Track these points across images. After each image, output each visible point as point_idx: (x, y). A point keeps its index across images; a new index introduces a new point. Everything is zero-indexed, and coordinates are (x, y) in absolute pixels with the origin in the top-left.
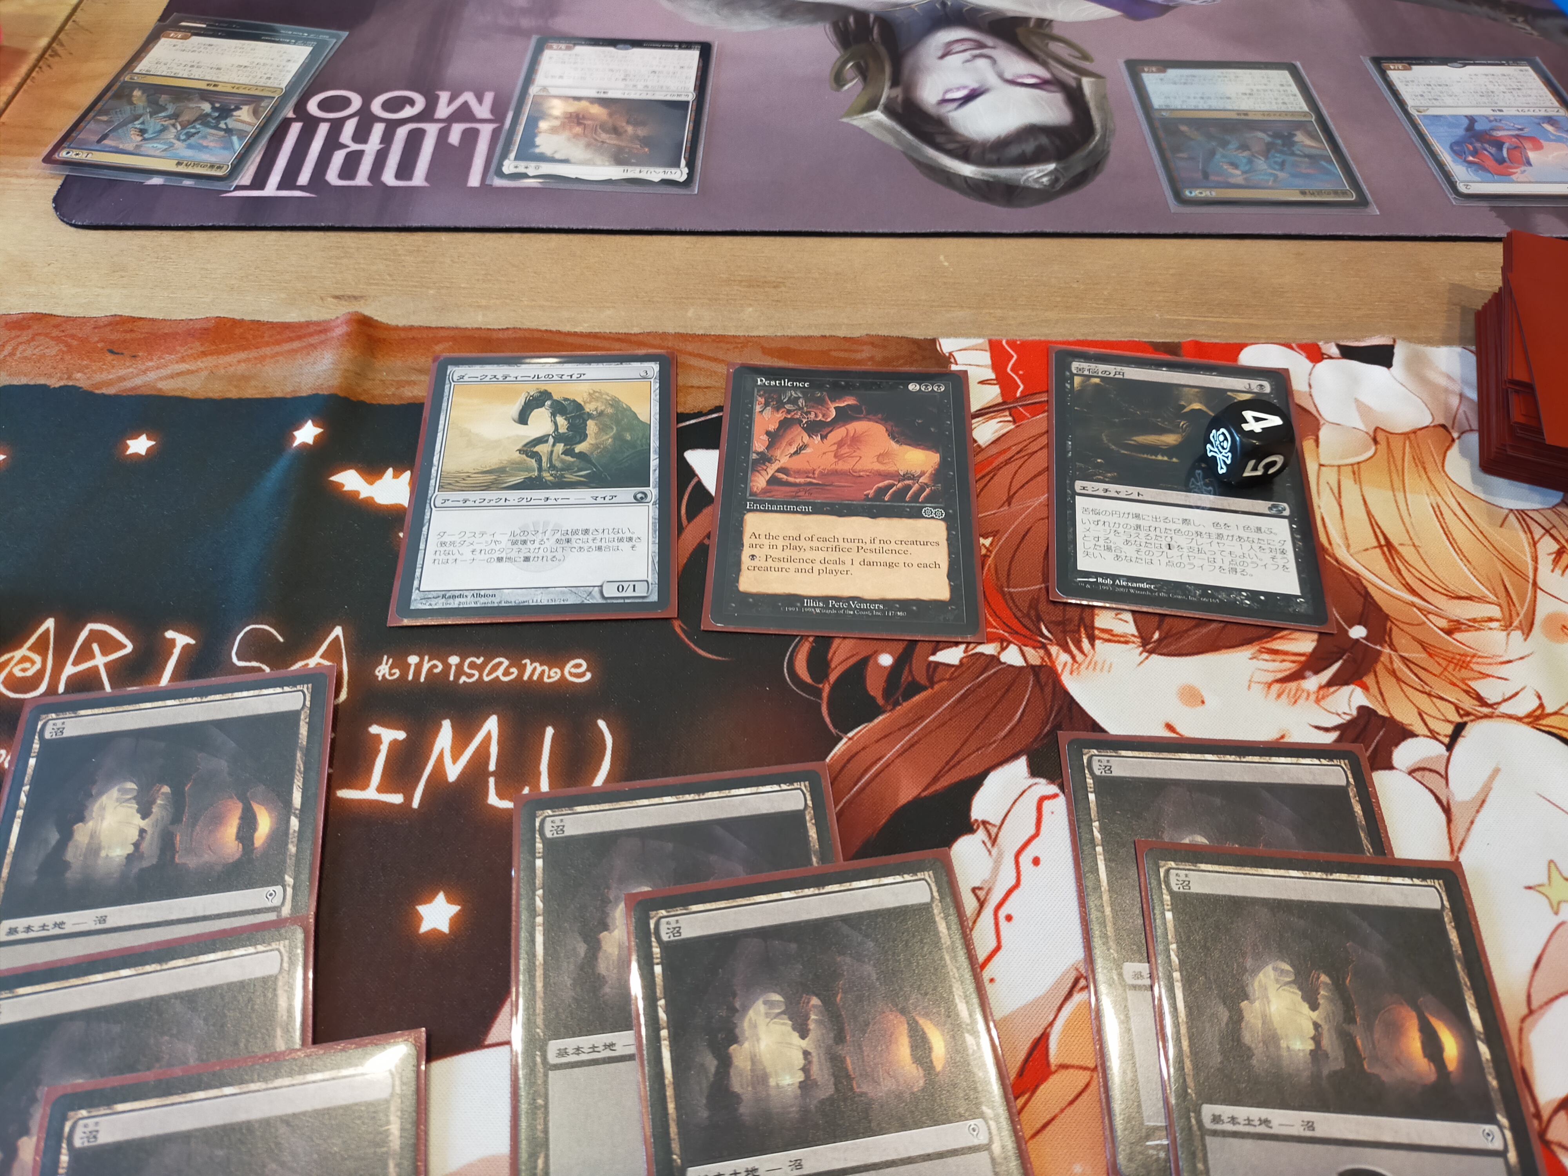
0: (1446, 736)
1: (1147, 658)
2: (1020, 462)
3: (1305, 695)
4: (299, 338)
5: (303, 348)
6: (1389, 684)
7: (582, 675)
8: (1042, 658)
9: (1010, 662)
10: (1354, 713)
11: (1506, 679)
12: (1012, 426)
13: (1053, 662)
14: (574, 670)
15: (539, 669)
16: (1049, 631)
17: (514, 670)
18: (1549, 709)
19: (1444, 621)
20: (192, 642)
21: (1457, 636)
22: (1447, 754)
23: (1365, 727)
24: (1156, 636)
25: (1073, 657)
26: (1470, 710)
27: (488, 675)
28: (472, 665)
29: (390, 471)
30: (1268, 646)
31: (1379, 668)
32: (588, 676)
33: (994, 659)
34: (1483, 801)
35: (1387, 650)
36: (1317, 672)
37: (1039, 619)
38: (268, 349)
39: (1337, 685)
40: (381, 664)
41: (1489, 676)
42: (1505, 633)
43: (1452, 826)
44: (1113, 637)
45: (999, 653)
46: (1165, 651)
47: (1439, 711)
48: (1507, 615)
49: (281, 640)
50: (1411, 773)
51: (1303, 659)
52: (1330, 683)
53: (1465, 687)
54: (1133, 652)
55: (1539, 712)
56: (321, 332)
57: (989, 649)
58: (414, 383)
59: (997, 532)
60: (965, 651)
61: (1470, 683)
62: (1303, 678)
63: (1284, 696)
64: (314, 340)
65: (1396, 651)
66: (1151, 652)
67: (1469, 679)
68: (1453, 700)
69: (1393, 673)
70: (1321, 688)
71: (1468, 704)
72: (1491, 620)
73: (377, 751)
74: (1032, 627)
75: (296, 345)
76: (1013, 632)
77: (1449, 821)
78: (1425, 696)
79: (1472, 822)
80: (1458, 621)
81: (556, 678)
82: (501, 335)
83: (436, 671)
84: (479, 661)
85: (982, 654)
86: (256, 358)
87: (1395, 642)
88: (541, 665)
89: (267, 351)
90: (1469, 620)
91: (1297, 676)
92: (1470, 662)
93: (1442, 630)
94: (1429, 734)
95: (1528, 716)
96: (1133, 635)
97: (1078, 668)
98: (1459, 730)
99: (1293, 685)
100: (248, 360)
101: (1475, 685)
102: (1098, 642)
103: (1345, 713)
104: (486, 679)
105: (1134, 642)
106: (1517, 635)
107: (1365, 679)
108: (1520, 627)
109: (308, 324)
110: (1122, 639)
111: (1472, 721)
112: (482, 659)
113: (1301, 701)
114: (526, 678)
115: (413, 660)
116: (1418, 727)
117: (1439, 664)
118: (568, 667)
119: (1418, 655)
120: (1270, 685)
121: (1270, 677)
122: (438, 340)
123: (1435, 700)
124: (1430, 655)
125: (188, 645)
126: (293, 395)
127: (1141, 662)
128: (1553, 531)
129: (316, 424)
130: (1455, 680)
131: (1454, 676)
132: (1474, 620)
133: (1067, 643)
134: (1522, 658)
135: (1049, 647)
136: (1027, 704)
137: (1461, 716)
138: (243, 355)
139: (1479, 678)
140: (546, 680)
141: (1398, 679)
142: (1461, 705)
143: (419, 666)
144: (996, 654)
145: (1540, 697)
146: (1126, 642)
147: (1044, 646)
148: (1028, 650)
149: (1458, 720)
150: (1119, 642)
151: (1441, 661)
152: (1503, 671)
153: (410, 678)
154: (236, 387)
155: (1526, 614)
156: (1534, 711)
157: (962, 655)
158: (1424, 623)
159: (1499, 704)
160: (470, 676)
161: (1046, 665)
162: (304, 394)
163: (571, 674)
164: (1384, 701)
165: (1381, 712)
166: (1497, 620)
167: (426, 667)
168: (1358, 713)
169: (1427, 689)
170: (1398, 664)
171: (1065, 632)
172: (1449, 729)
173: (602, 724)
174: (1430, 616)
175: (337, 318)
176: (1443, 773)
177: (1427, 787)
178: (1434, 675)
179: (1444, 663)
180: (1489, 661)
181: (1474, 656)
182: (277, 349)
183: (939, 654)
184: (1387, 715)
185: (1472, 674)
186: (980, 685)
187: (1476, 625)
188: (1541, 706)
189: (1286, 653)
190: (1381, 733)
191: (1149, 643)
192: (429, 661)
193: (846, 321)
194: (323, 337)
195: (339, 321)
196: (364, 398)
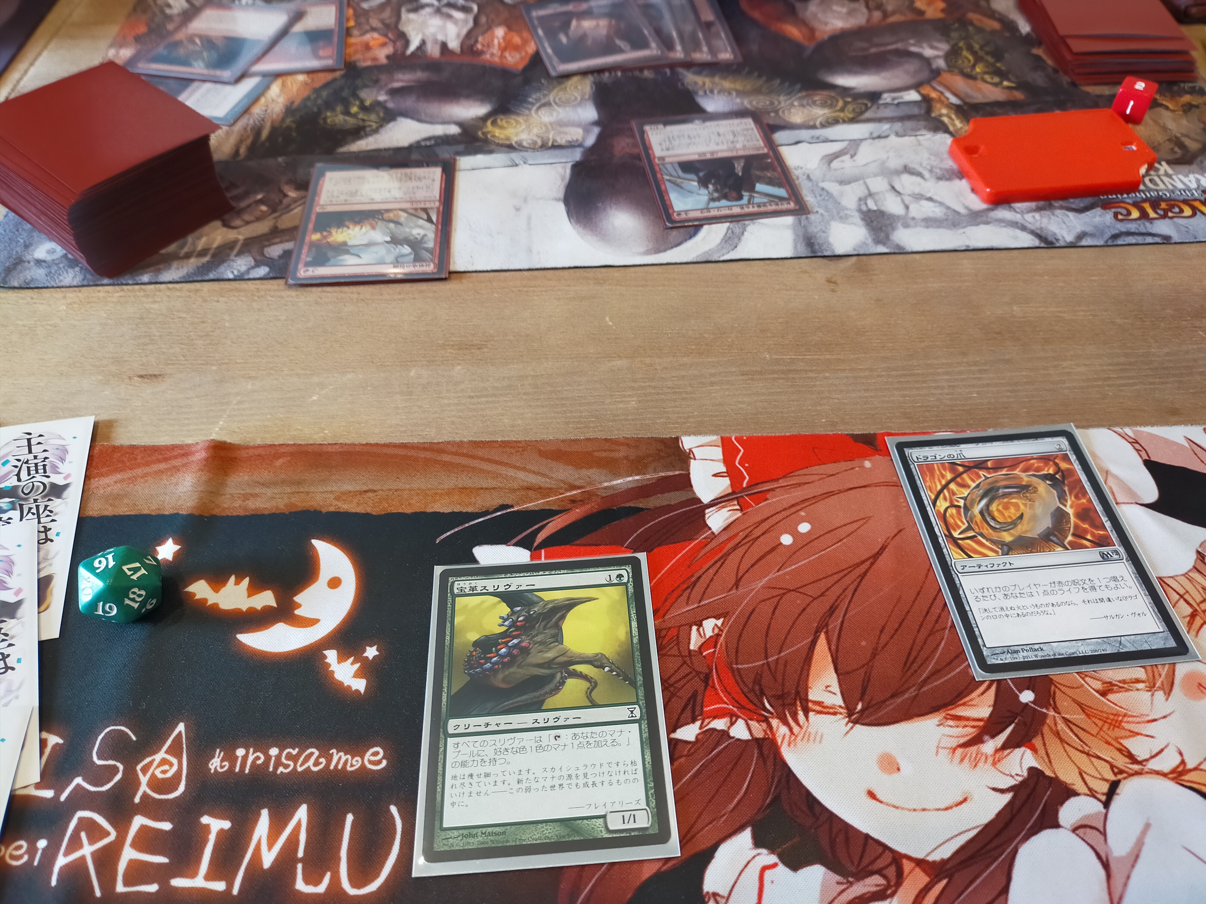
0: (1103, 794)
1: (852, 728)
2: (746, 547)
3: (983, 758)
4: (166, 460)
5: (167, 469)
6: (1054, 745)
7: (379, 762)
8: (765, 731)
9: (738, 736)
10: (1025, 774)
11: (1152, 737)
12: (739, 514)
13: (774, 735)
14: (373, 758)
15: (344, 758)
16: (771, 706)
17: (323, 760)
18: (1190, 765)
19: (1099, 683)
20: (61, 741)
21: (1111, 697)
22: (1104, 811)
23: (1034, 789)
24: (859, 707)
25: (791, 730)
26: (1123, 768)
27: (301, 766)
28: (289, 757)
29: (232, 579)
30: (953, 712)
31: (1046, 729)
32: (384, 763)
33: (724, 734)
34: (1137, 857)
35: (1052, 713)
36: (993, 736)
37: (762, 693)
38: (140, 470)
39: (1010, 748)
40: (213, 757)
41: (1138, 734)
42: (1150, 693)
43: (1112, 881)
45: (729, 728)
46: (867, 721)
47: (1097, 770)
49: (133, 738)
50: (1074, 830)
52: (1004, 747)
53: (1118, 746)
54: (840, 723)
56: (183, 455)
57: (719, 724)
58: (255, 496)
59: (727, 613)
60: (701, 728)
61: (1122, 741)
62: (982, 742)
63: (966, 760)
64: (177, 463)
65: (1059, 713)
66: (856, 722)
67: (1122, 738)
68: (1108, 759)
69: (1057, 734)
70: (997, 751)
71: (1121, 762)
72: (1138, 681)
73: (205, 841)
74: (756, 701)
75: (162, 466)
76: (741, 707)
77: (1109, 876)
78: (1085, 756)
79: (1128, 877)
81: (357, 767)
83: (259, 762)
84: (295, 752)
85: (714, 730)
86: (129, 479)
87: (1058, 704)
88: (345, 754)
89: (139, 471)
90: (1120, 682)
91: (976, 740)
92: (1121, 721)
93: (1097, 691)
94: (1089, 793)
95: (1173, 771)
96: (840, 707)
97: (795, 740)
98: (1114, 787)
99: (973, 749)
100: (122, 481)
101: (1125, 743)
102: (811, 714)
103: (1017, 775)
104: (300, 769)
105: (841, 713)
106: (1160, 695)
108: (1162, 688)
109: (174, 447)
110: (831, 711)
111: (1125, 778)
112: (297, 750)
113: (981, 764)
114: (332, 767)
115: (240, 752)
116: (1079, 786)
117: (1097, 725)
118: (368, 756)
119: (1078, 717)
120: (954, 750)
121: (954, 742)
122: (277, 456)
123: (1093, 759)
124: (1088, 715)
125: (57, 744)
126: (157, 512)
127: (847, 732)
129: (176, 541)
130: (1110, 740)
131: (1108, 735)
132: (1124, 682)
133: (786, 716)
134: (1165, 717)
135: (770, 720)
136: (752, 776)
137: (1115, 774)
138: (119, 476)
139: (1130, 736)
140: (349, 769)
141: (1062, 741)
142: (1115, 763)
143: (245, 758)
144: (726, 729)
145: (1181, 754)
146: (835, 714)
147: (766, 720)
148: (753, 724)
149: (1112, 778)
150: (829, 713)
151: (1097, 721)
152: (1149, 729)
153: (237, 770)
154: (111, 505)
155: (1167, 675)
156: (1178, 767)
157: (698, 731)
159: (1147, 760)
160: (286, 766)
161: (768, 738)
162: (167, 513)
163: (371, 762)
164: (1050, 761)
165: (1048, 773)
166: (1143, 682)
167: (251, 758)
168: (1029, 773)
169: (1087, 749)
170: (1061, 726)
171: (783, 705)
173: (393, 809)
175: (198, 444)
176: (1102, 829)
177: (1088, 844)
178: (1093, 735)
179: (1100, 723)
180: (1138, 719)
181: (1125, 715)
182: (147, 470)
184: (1053, 775)
185: (1123, 733)
186: (712, 760)
187: (1126, 686)
188: (1183, 762)
189: (967, 719)
190: (1048, 793)
191: (853, 714)
192: (254, 752)
194: (185, 460)
195: (199, 447)
196: (216, 512)
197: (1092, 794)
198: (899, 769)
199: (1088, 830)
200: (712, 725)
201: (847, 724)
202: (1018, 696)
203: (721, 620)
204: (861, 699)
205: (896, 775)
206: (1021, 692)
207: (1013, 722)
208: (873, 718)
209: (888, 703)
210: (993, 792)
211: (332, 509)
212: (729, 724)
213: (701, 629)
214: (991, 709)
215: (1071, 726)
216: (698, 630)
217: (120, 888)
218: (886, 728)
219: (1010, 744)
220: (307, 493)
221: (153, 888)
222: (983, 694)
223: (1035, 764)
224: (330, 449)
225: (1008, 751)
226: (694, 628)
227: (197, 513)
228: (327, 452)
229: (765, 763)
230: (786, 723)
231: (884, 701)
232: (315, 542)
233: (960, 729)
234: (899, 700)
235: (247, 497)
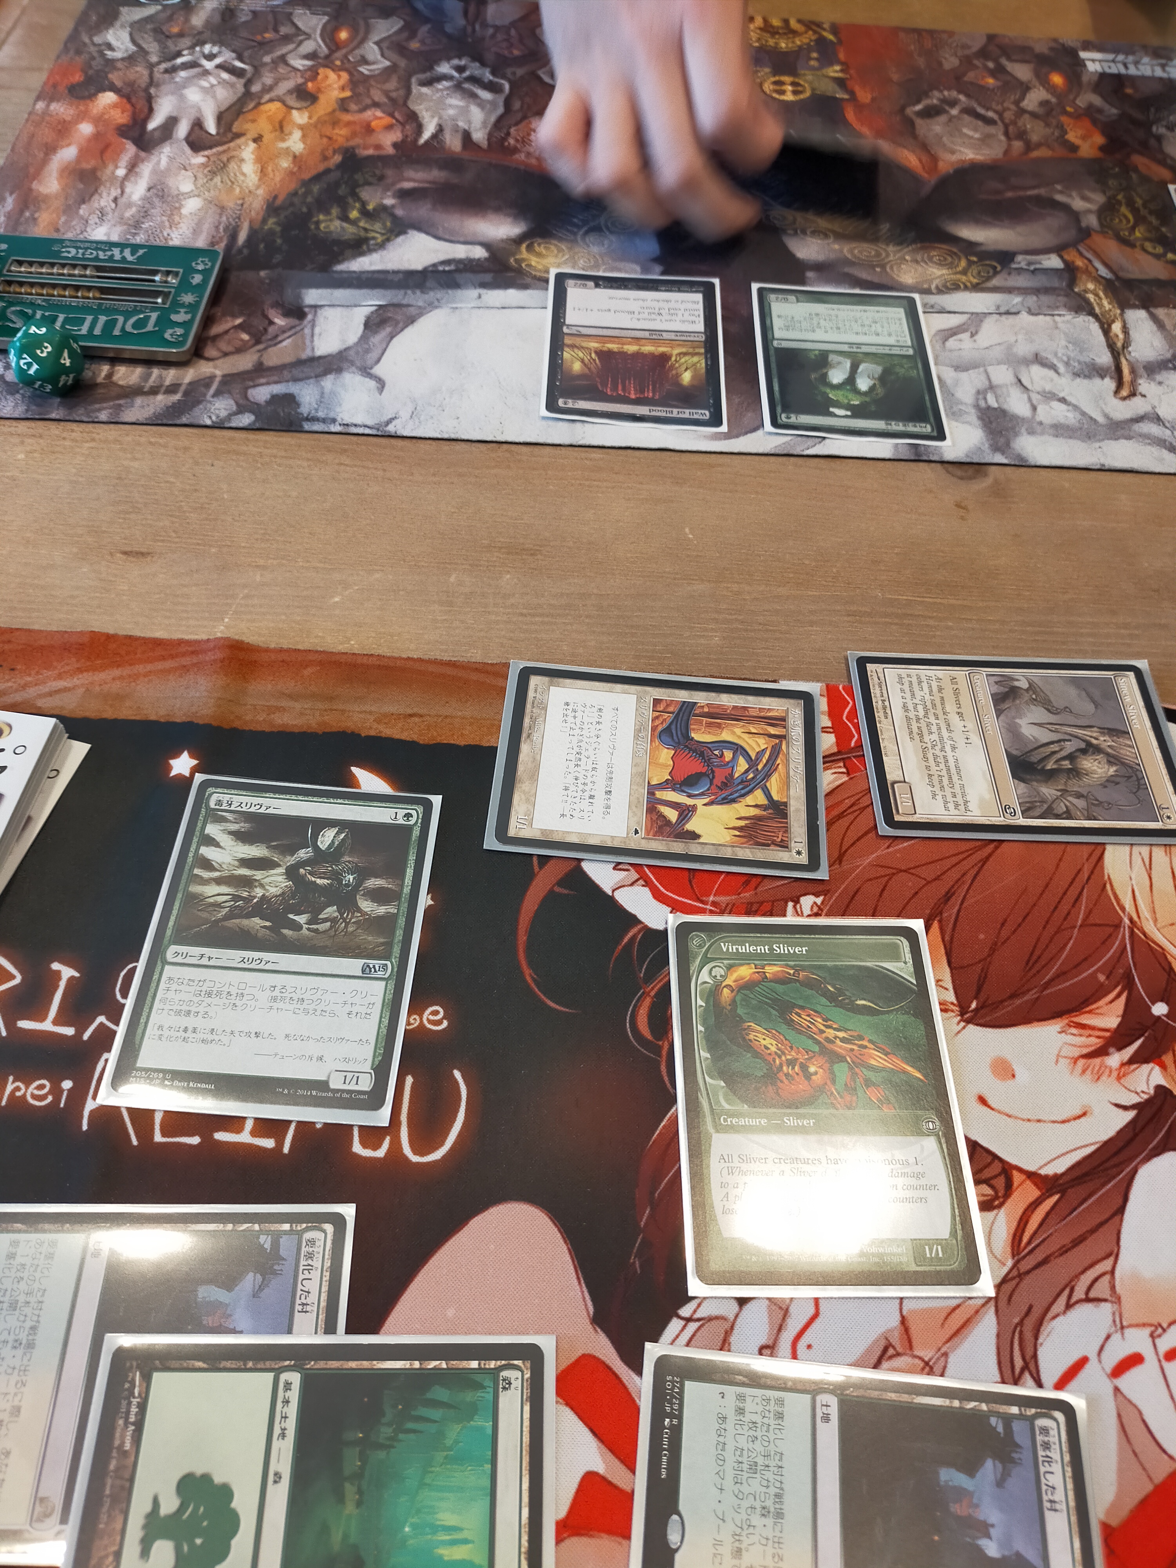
1: (964, 1028)
2: (852, 817)
3: (1107, 1072)
4: (172, 657)
5: (176, 669)
7: (439, 1023)
10: (1152, 1092)
12: (845, 778)
14: (431, 1017)
20: (77, 975)
23: (1160, 1109)
24: (974, 1005)
30: (1076, 1019)
32: (445, 1024)
36: (1120, 1049)
38: (141, 666)
39: (1137, 1062)
46: (982, 1021)
51: (1108, 1034)
52: (1132, 1061)
56: (193, 653)
58: (281, 709)
59: (828, 891)
62: (1107, 1054)
63: (1088, 1072)
64: (186, 661)
66: (968, 1021)
70: (1123, 1065)
75: (169, 664)
81: (415, 1027)
86: (130, 676)
89: (140, 668)
91: (1101, 1052)
96: (952, 1003)
99: (1097, 1061)
100: (121, 678)
107: (1164, 1058)
109: (179, 642)
113: (1104, 1078)
118: (427, 1015)
120: (1075, 1060)
122: (305, 665)
125: (72, 978)
126: (167, 719)
129: (192, 754)
138: (117, 672)
154: (111, 706)
162: (178, 721)
163: (429, 1021)
173: (457, 1074)
175: (213, 640)
182: (149, 667)
194: (194, 659)
196: (237, 724)
198: (1014, 1076)
201: (958, 1023)
202: (1150, 1008)
203: (821, 898)
204: (976, 998)
205: (1011, 1082)
206: (1153, 1004)
207: (1142, 1035)
208: (988, 1019)
210: (1115, 1109)
211: (372, 733)
214: (1119, 1019)
217: (158, 1138)
220: (343, 711)
221: (195, 1140)
222: (1111, 1002)
223: (1163, 1082)
224: (365, 661)
225: (1135, 1066)
227: (214, 723)
228: (362, 665)
231: (1002, 1002)
232: (354, 769)
233: (1083, 1039)
234: (1018, 1002)
235: (272, 710)
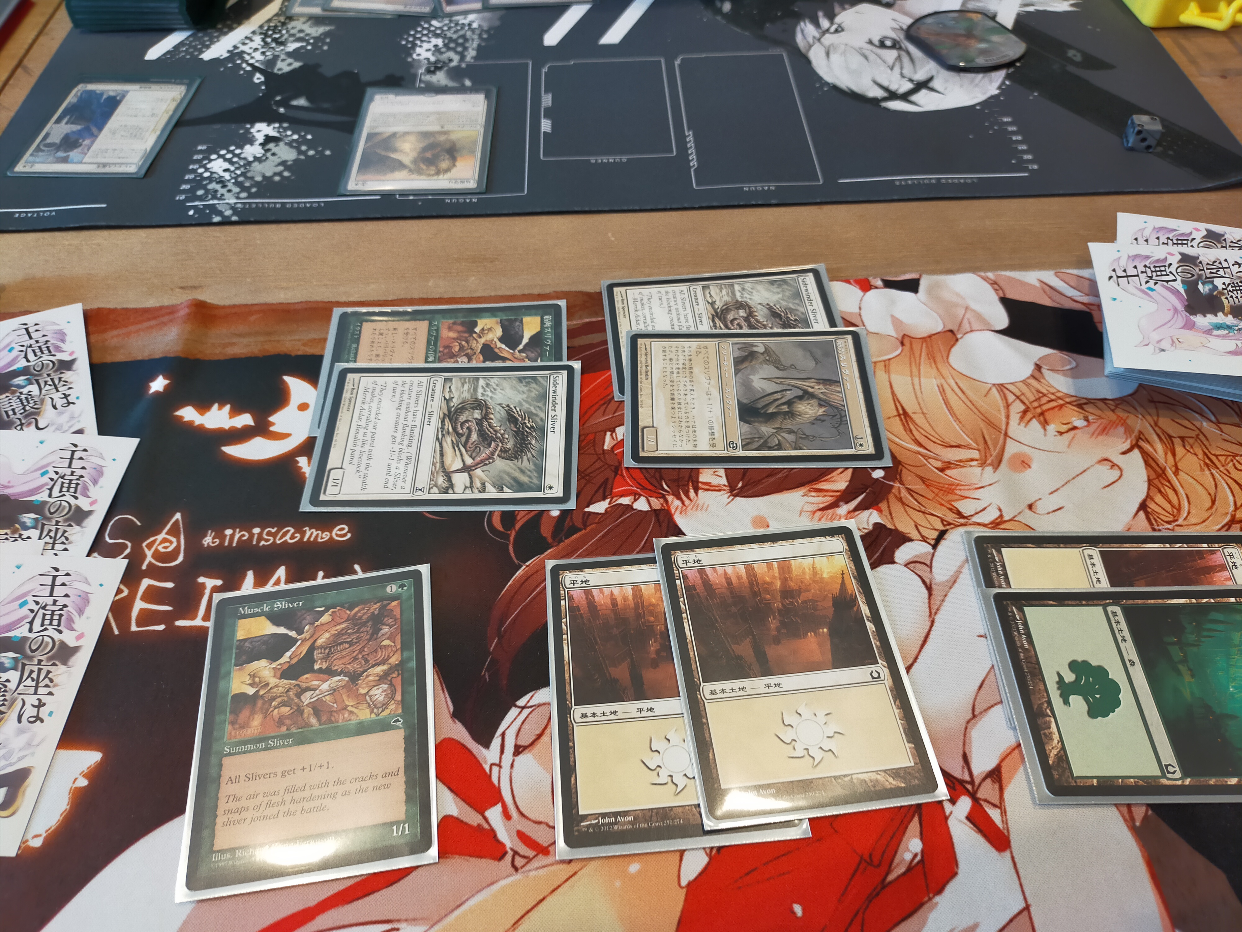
0: (933, 539)
1: (733, 500)
3: (838, 517)
4: (155, 318)
5: (157, 325)
6: (897, 508)
7: (345, 535)
8: (662, 505)
9: (639, 509)
10: (871, 527)
11: (978, 499)
13: (669, 507)
14: (339, 533)
15: (315, 533)
16: (668, 486)
17: (298, 535)
18: (1006, 518)
19: (940, 462)
21: (948, 472)
22: (932, 551)
24: (740, 485)
25: (683, 503)
26: (952, 521)
27: (279, 539)
28: (269, 534)
29: (216, 406)
30: (815, 487)
31: (891, 497)
32: (349, 535)
33: (629, 507)
34: (955, 581)
35: (897, 485)
36: (847, 503)
37: (662, 478)
38: (133, 327)
40: (206, 536)
41: (967, 497)
42: (980, 468)
43: (932, 599)
44: (711, 488)
45: (633, 503)
47: (929, 523)
48: (983, 455)
49: (139, 524)
50: (906, 565)
51: (838, 494)
52: (856, 509)
53: (950, 506)
54: (724, 497)
55: (999, 520)
56: (169, 313)
57: (625, 501)
58: (233, 344)
60: (610, 503)
61: (954, 503)
64: (165, 319)
65: (903, 485)
66: (735, 496)
67: (953, 501)
68: (939, 515)
69: (900, 500)
70: (849, 512)
71: (951, 517)
72: (972, 460)
73: (203, 594)
74: (655, 483)
75: (153, 323)
76: (643, 488)
77: (930, 595)
78: (921, 513)
79: (946, 595)
80: (949, 463)
81: (326, 539)
82: (297, 307)
83: (244, 538)
85: (621, 504)
86: (124, 334)
87: (904, 479)
88: (316, 531)
90: (957, 461)
92: (954, 489)
93: (937, 468)
94: (921, 539)
95: (992, 523)
96: (725, 485)
97: (686, 510)
98: (942, 535)
99: (830, 512)
101: (955, 504)
102: (700, 492)
103: (864, 528)
104: (278, 542)
105: (724, 490)
106: (989, 469)
107: (880, 505)
108: (991, 464)
109: (161, 308)
110: (717, 488)
111: (952, 528)
112: (275, 529)
114: (305, 540)
115: (228, 532)
116: (914, 534)
117: (933, 492)
118: (335, 531)
119: (919, 487)
120: (814, 513)
121: (815, 507)
122: (251, 314)
123: (927, 516)
124: (927, 486)
126: (149, 357)
127: (729, 503)
128: (1022, 398)
129: (165, 378)
130: (943, 502)
131: (942, 499)
132: (960, 461)
133: (679, 493)
134: (991, 485)
135: (667, 496)
137: (944, 526)
139: (961, 500)
140: (320, 540)
141: (903, 504)
142: (945, 518)
143: (232, 536)
144: (630, 504)
145: (1000, 510)
146: (719, 490)
147: (664, 497)
148: (653, 500)
149: (941, 528)
150: (715, 490)
151: (935, 490)
152: (977, 494)
153: (226, 544)
154: (110, 354)
156: (997, 519)
157: (607, 506)
158: (925, 465)
159: (972, 516)
160: (267, 540)
161: (664, 509)
162: (157, 357)
163: (337, 535)
164: (892, 518)
165: (889, 526)
166: (976, 460)
167: (237, 536)
168: (874, 527)
169: (923, 509)
170: (904, 493)
171: (678, 486)
172: (935, 535)
173: (356, 566)
174: (930, 460)
175: (182, 303)
176: (929, 564)
177: (916, 574)
178: (929, 499)
179: (936, 491)
180: (970, 487)
181: (958, 485)
182: (139, 326)
183: (591, 506)
184: (893, 528)
185: (956, 497)
186: (618, 525)
187: (961, 464)
188: (1001, 516)
189: (827, 491)
190: (888, 540)
191: (735, 490)
192: (240, 532)
193: (540, 283)
194: (171, 317)
195: (183, 306)
196: (200, 356)
197: (924, 539)
199: (918, 565)
200: (619, 502)
209: (763, 481)
211: (300, 353)
212: (633, 500)
213: (614, 434)
215: (912, 493)
216: (611, 435)
217: (134, 628)
218: (760, 498)
219: (860, 508)
220: (278, 341)
221: (161, 627)
225: (858, 512)
226: (608, 434)
227: (182, 355)
228: (294, 309)
229: (660, 526)
230: (680, 498)
232: (286, 378)
233: (820, 498)
235: (226, 345)
